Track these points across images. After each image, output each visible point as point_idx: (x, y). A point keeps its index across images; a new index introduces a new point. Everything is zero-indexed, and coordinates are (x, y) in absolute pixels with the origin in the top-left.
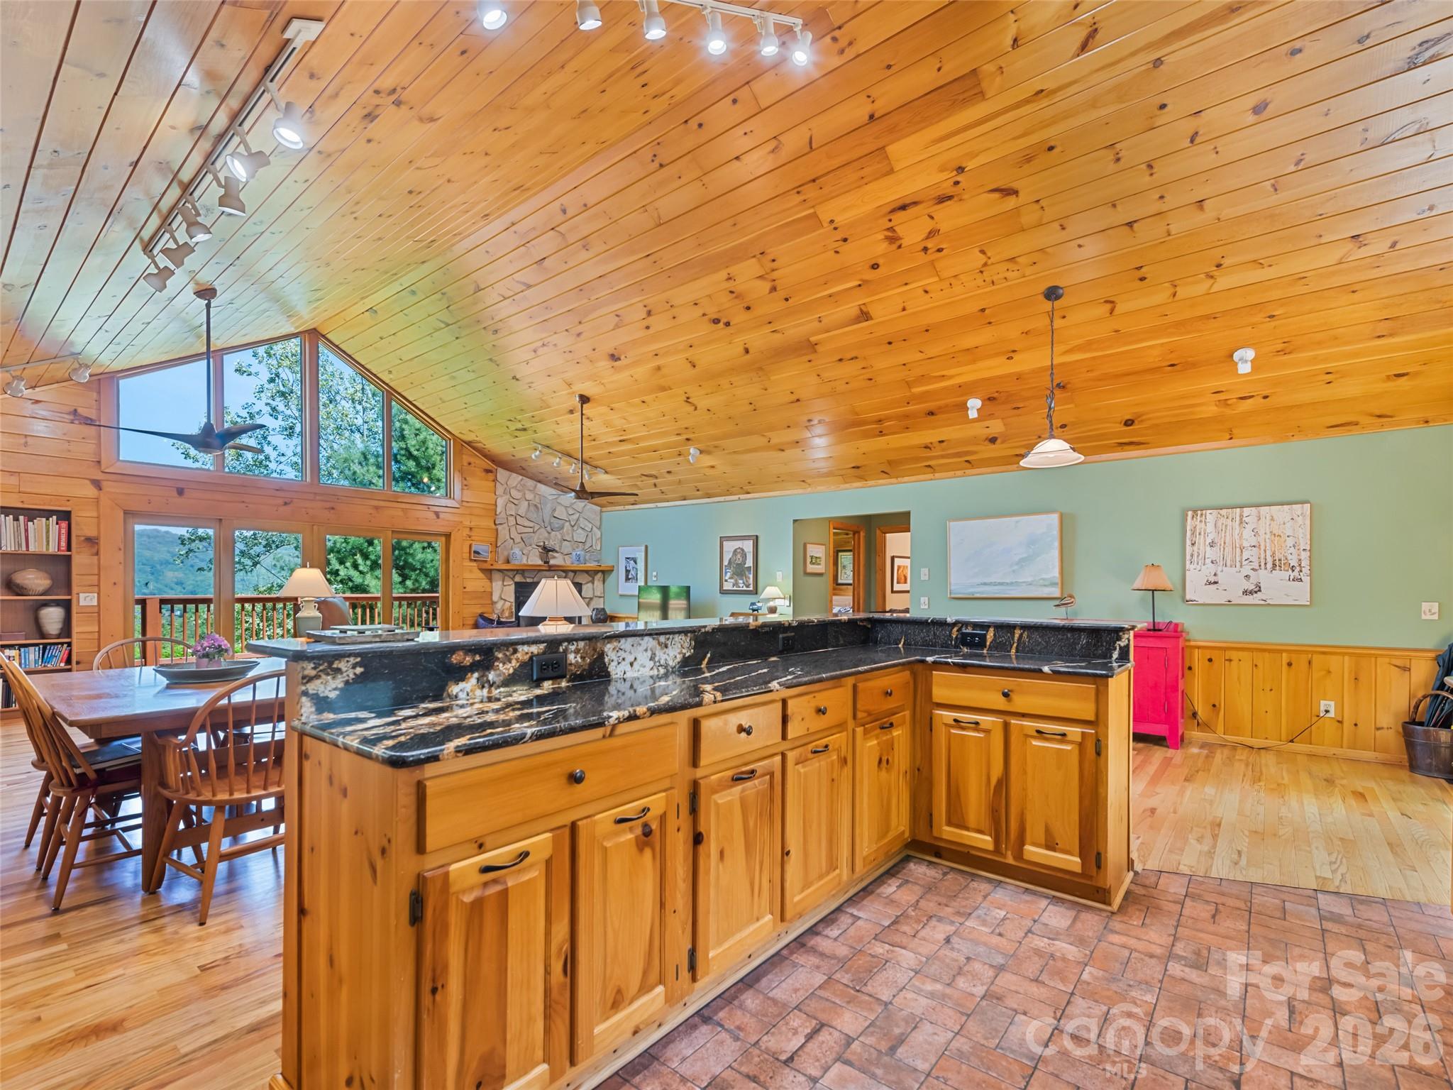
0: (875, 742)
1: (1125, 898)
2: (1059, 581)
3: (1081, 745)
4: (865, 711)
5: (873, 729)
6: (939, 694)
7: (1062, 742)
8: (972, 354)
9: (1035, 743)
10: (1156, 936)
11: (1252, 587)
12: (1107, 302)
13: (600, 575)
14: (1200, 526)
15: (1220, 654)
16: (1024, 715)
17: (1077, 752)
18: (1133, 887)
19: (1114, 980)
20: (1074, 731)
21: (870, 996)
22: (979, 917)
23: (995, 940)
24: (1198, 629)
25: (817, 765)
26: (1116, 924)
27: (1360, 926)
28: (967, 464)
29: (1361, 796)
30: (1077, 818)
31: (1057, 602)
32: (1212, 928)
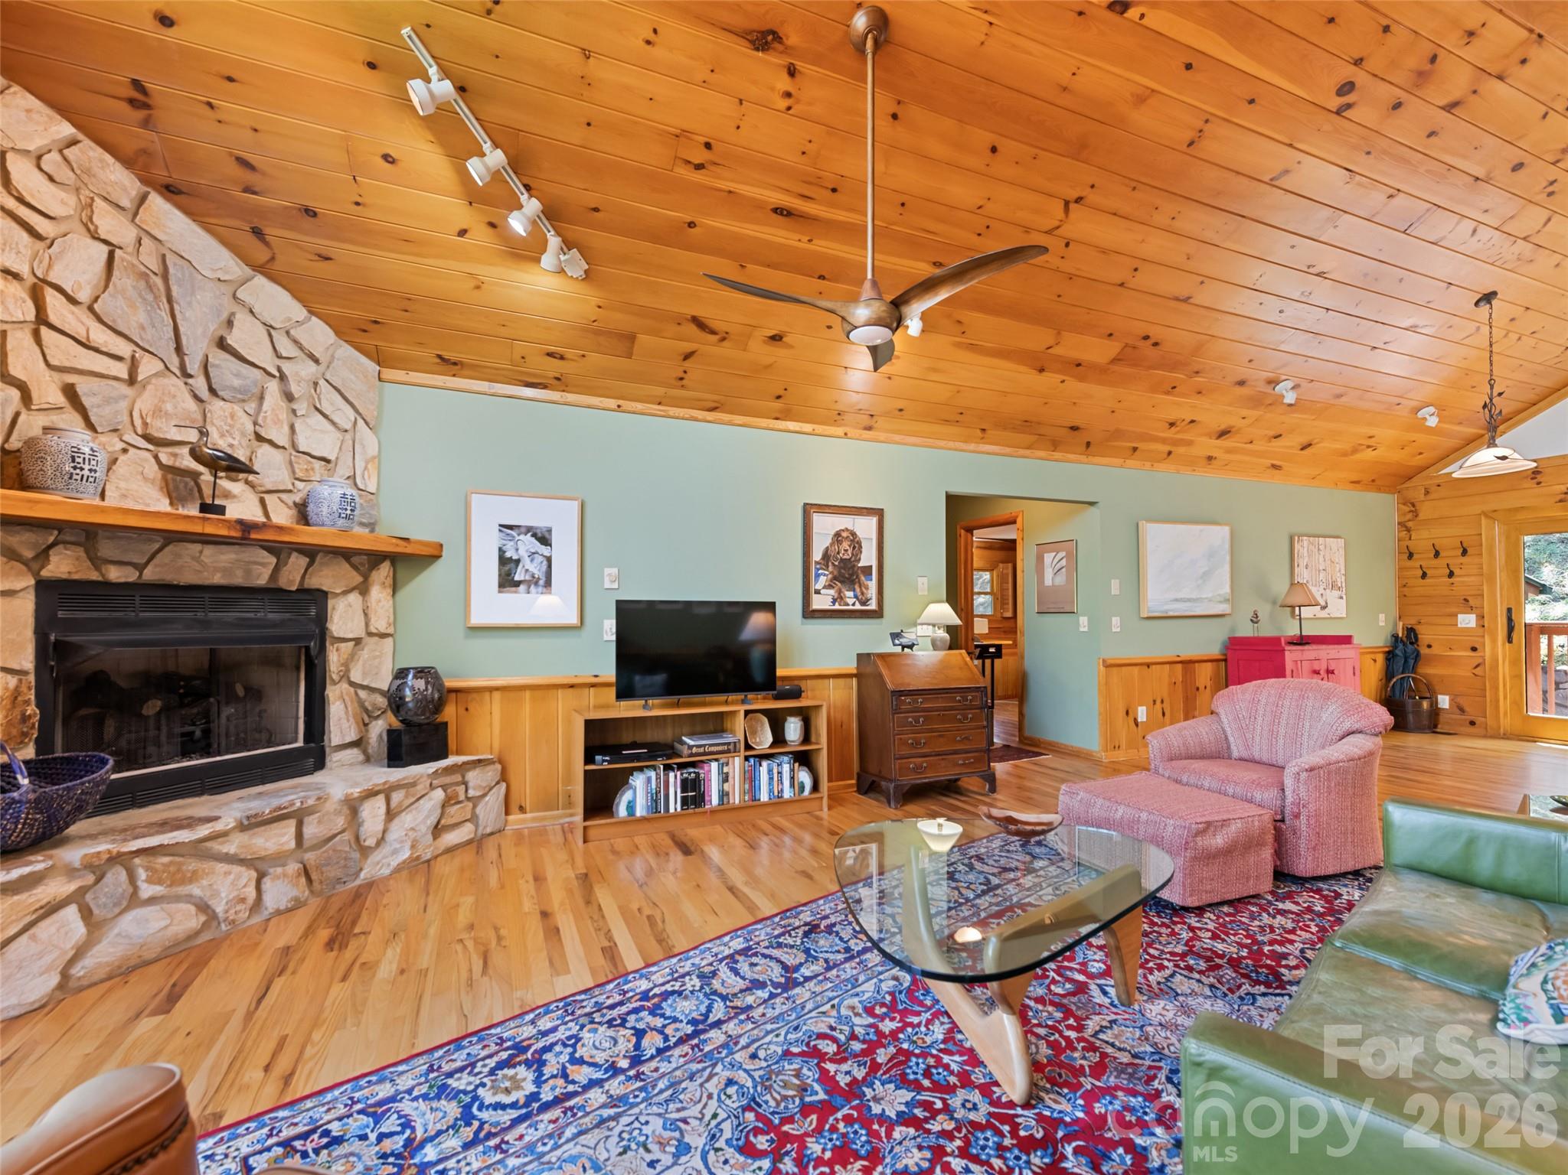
2: (1229, 596)
11: (1324, 603)
13: (385, 568)
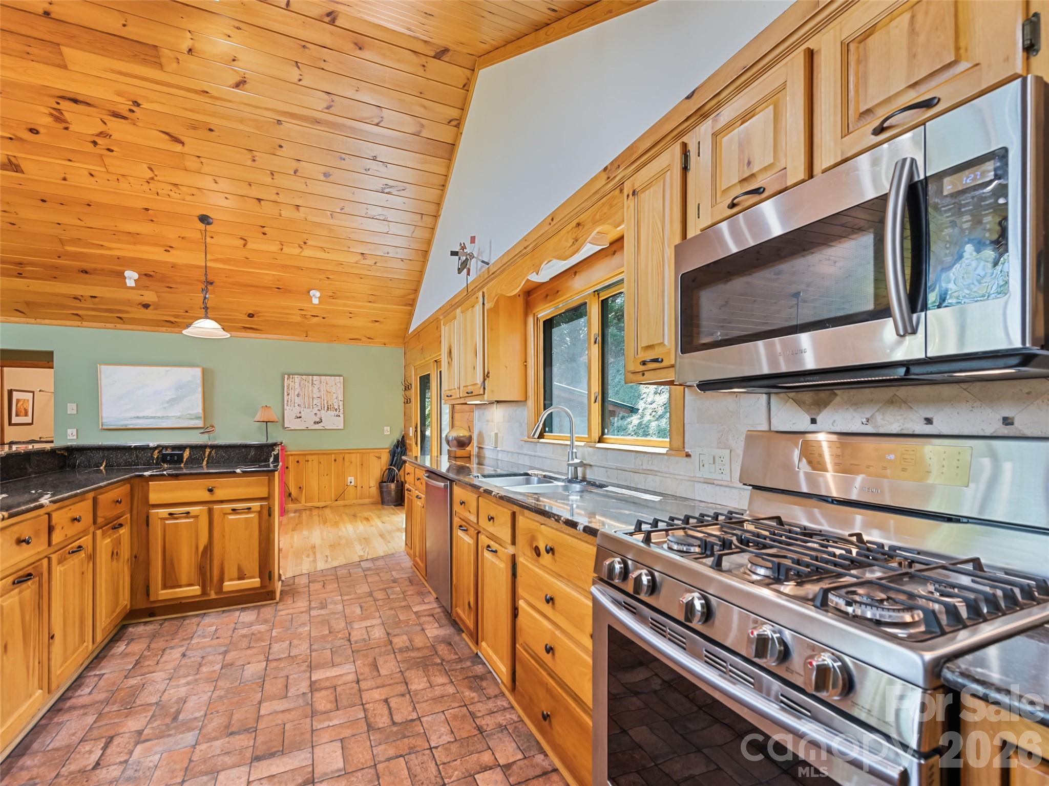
0: (109, 540)
1: (281, 594)
2: (201, 415)
3: (260, 513)
4: (102, 517)
5: (108, 529)
6: (154, 498)
7: (248, 513)
8: (134, 238)
9: (231, 517)
10: (302, 604)
11: (318, 420)
12: (242, 238)
14: (292, 384)
15: (303, 457)
16: (222, 502)
17: (257, 517)
18: (283, 588)
19: (289, 629)
20: (256, 505)
21: (142, 705)
22: (199, 636)
23: (216, 642)
24: (292, 444)
25: (72, 563)
26: (280, 607)
27: (377, 569)
28: (119, 320)
29: (367, 519)
30: (257, 555)
31: (202, 431)
32: (324, 591)
